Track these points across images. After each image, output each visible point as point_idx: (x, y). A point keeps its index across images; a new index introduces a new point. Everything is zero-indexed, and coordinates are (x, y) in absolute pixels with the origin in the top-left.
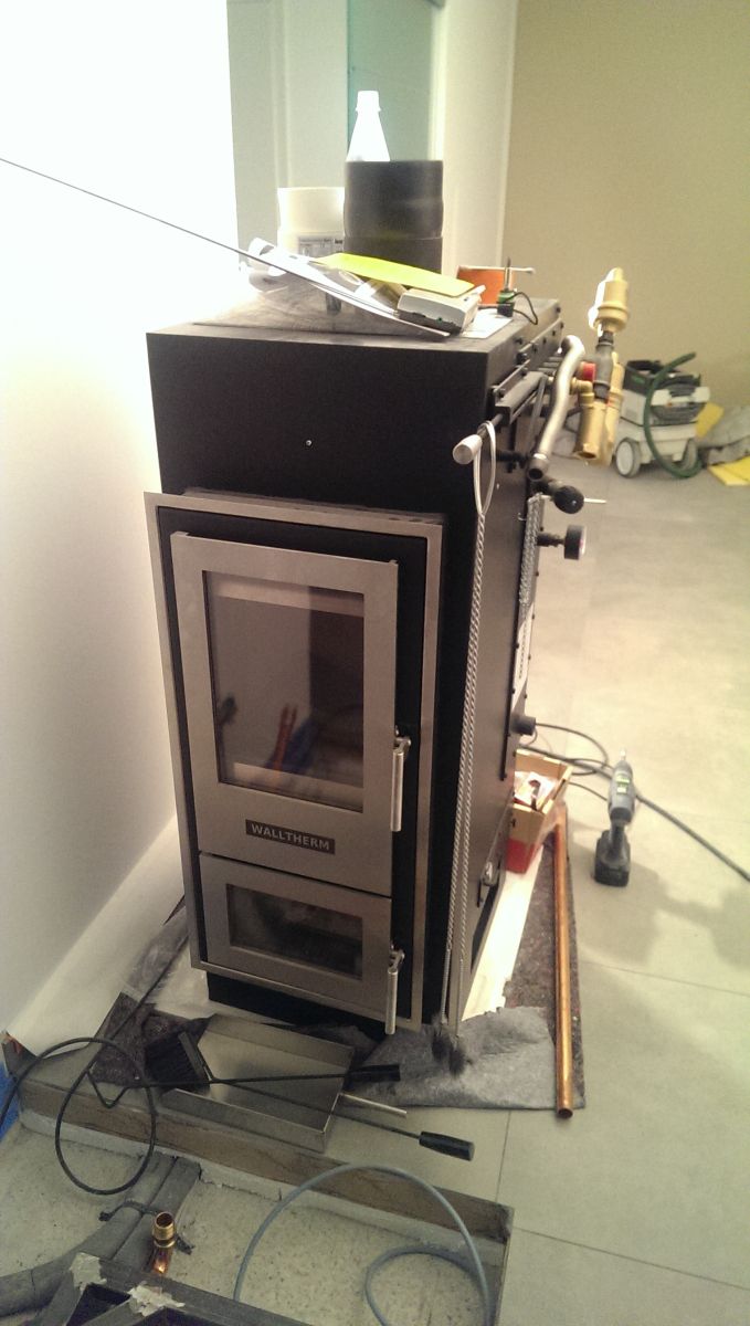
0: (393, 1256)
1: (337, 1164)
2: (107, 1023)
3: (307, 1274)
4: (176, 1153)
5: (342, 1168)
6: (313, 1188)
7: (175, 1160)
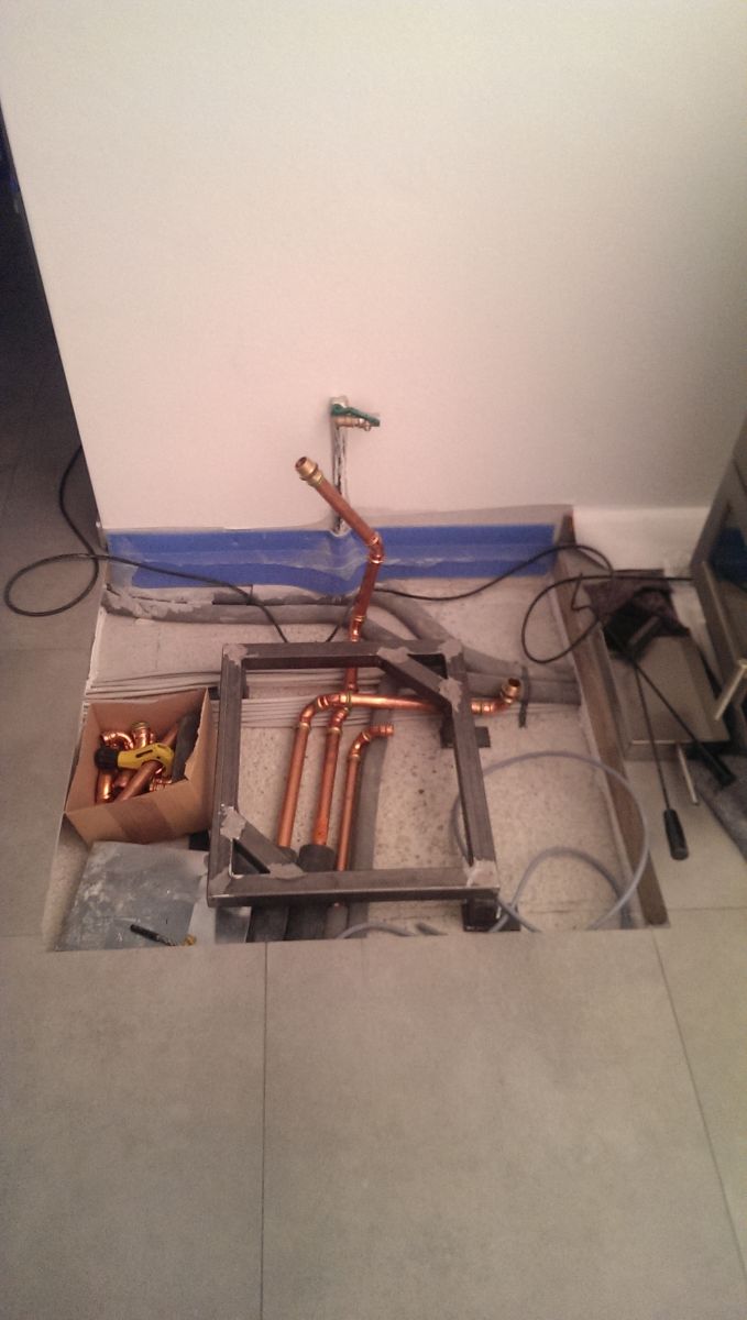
0: (597, 866)
1: (624, 775)
3: (549, 809)
4: (578, 679)
5: (623, 780)
6: (608, 775)
7: (575, 681)
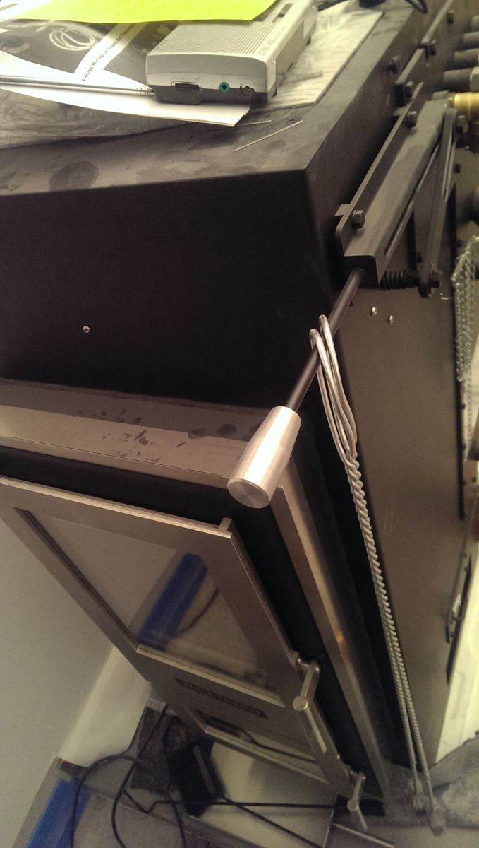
2: (140, 728)
